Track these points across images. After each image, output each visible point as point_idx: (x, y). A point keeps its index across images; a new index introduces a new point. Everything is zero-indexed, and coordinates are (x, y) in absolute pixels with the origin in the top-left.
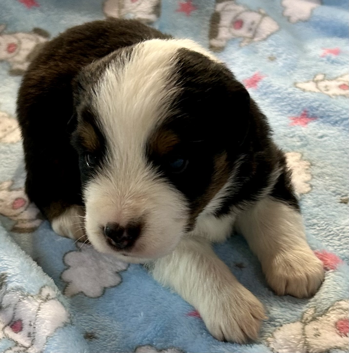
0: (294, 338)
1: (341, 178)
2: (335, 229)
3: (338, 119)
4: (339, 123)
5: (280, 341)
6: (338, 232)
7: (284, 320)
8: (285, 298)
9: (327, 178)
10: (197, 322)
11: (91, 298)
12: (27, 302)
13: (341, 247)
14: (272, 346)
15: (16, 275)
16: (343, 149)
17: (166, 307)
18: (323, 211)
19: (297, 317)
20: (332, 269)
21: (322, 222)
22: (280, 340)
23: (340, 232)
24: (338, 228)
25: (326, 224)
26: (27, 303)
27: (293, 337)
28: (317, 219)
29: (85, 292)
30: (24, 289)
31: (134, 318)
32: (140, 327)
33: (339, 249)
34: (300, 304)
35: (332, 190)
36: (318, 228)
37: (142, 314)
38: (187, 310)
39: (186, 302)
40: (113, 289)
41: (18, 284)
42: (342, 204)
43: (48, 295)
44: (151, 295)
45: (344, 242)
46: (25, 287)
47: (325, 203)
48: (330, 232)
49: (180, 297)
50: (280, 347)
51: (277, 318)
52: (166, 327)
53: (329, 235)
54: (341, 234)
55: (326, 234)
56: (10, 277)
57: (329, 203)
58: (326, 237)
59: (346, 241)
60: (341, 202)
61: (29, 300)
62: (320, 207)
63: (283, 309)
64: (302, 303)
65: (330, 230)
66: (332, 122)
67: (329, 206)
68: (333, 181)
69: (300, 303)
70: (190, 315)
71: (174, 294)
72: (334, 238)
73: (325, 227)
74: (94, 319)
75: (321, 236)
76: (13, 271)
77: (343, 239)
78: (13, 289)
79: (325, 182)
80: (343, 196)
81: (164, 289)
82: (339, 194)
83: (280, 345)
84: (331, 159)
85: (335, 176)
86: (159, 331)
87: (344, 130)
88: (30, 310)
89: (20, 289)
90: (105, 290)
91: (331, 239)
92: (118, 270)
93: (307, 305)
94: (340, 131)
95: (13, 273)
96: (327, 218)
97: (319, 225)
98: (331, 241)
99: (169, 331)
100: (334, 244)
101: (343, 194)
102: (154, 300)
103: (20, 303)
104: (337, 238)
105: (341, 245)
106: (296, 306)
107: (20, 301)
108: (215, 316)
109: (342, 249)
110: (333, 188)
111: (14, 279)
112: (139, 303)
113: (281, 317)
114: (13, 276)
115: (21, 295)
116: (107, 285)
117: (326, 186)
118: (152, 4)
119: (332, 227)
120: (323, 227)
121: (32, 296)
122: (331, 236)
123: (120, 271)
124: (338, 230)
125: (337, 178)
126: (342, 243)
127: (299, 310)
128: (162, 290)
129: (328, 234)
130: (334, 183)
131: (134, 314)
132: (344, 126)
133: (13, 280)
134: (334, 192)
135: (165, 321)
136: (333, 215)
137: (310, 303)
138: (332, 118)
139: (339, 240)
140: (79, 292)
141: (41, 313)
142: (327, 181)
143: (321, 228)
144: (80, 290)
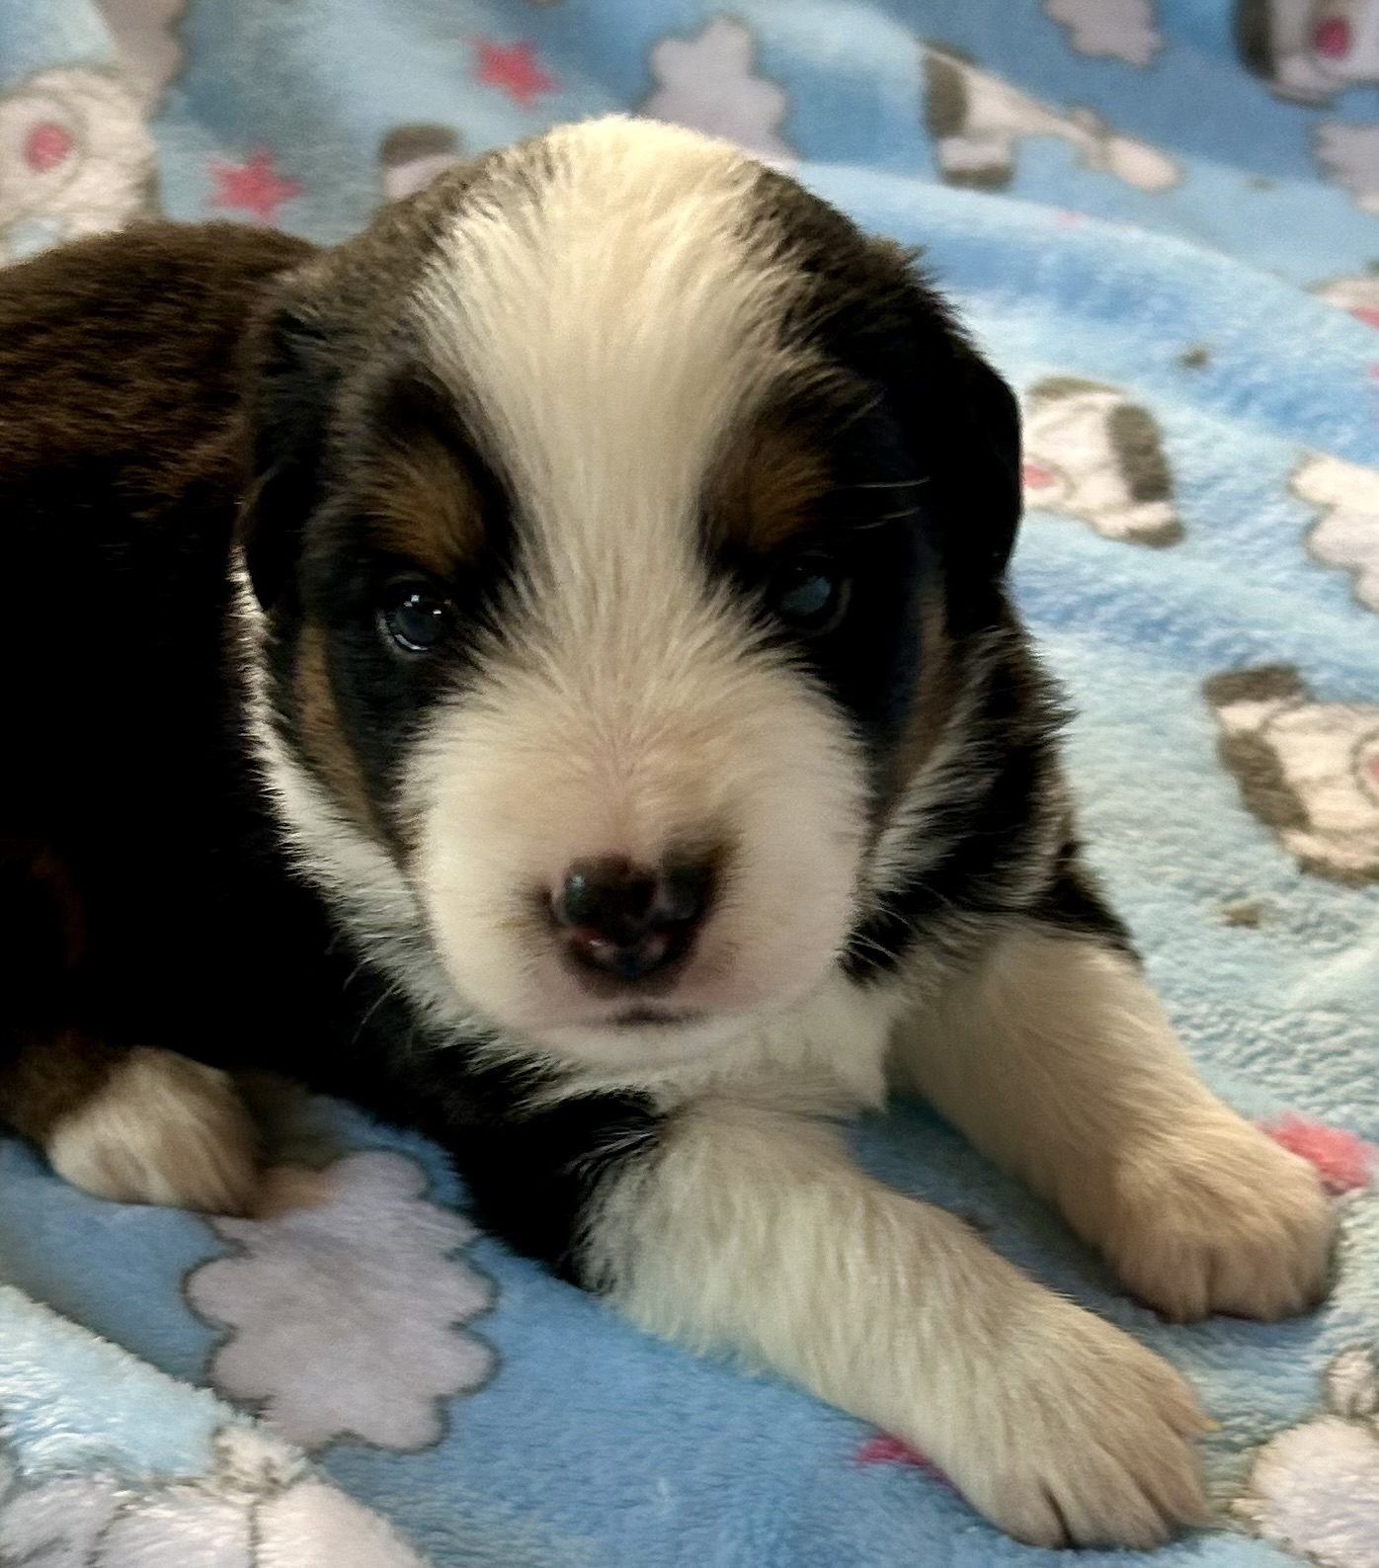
0: (1360, 1483)
1: (1192, 831)
2: (1266, 1029)
3: (1070, 600)
4: (1080, 615)
5: (1298, 1506)
6: (1285, 1039)
7: (1260, 1416)
8: (1216, 1328)
9: (1135, 833)
10: (916, 1484)
11: (405, 1452)
12: (169, 1514)
13: (1322, 1097)
14: (1270, 1531)
15: (52, 1400)
16: (1141, 718)
17: (748, 1441)
18: (1182, 964)
19: (1301, 1396)
20: (1355, 1185)
21: (1203, 1008)
22: (1300, 1501)
23: (1296, 1040)
24: (1279, 1024)
25: (1224, 1015)
26: (172, 1520)
27: (1353, 1478)
28: (1178, 999)
29: (359, 1429)
30: (130, 1459)
31: (635, 1511)
32: (679, 1545)
33: (1316, 1104)
34: (1286, 1343)
35: (1173, 878)
36: (1196, 1035)
37: (663, 1486)
38: (851, 1441)
39: (827, 1406)
40: (482, 1400)
41: (79, 1440)
42: (1242, 931)
43: (268, 1467)
44: (658, 1401)
45: (1327, 1077)
46: (126, 1445)
47: (1172, 935)
48: (1251, 1042)
49: (793, 1388)
50: (1311, 1530)
51: (1228, 1414)
52: (796, 1526)
53: (1252, 1058)
54: (1302, 1047)
55: (1237, 1052)
56: (24, 1416)
57: (1188, 930)
58: (1243, 1065)
59: (1334, 1071)
60: (1233, 924)
61: (174, 1502)
62: (1166, 949)
63: (1236, 1375)
64: (1295, 1340)
65: (1250, 1035)
66: (1051, 616)
67: (1194, 942)
68: (1163, 842)
69: (1283, 1338)
70: (872, 1456)
71: (762, 1382)
72: (1280, 1065)
73: (1224, 1026)
74: (461, 1545)
75: (1223, 1062)
76: (28, 1383)
77: (1318, 1067)
78: (60, 1466)
79: (1130, 852)
80: (1227, 899)
81: (707, 1363)
82: (1209, 892)
83: (1307, 1520)
84: (1112, 760)
85: (1164, 825)
86: (773, 1549)
87: (1110, 641)
88: (204, 1545)
89: (101, 1459)
90: (442, 1408)
91: (1269, 1071)
92: (458, 1314)
93: (1320, 1343)
94: (1094, 647)
95: (35, 1395)
96: (1213, 990)
97: (1196, 1021)
98: (1270, 1078)
99: (819, 1540)
100: (1290, 1090)
101: (1227, 891)
102: (682, 1418)
103: (127, 1522)
104: (1292, 1063)
105: (1318, 1090)
106: (1276, 1352)
107: (121, 1513)
108: (1010, 1443)
109: (1331, 1105)
110: (1177, 873)
111: (50, 1421)
112: (626, 1442)
113: (1240, 1407)
114: (37, 1403)
115: (122, 1488)
116: (444, 1388)
117: (1142, 868)
118: (128, 177)
119: (1252, 1024)
120: (1213, 1025)
121: (189, 1483)
122: (1264, 1059)
123: (470, 1319)
124: (1282, 1032)
125: (1174, 830)
126: (1321, 1082)
127: (1296, 1368)
128: (694, 1370)
129: (1248, 1050)
130: (1167, 850)
131: (629, 1493)
132: (1106, 624)
133: (43, 1425)
134: (1186, 885)
135: (775, 1501)
136: (1232, 977)
137: (1329, 1334)
138: (1047, 599)
139: (1304, 1069)
140: (336, 1437)
141: (273, 1551)
142: (1139, 847)
143: (1210, 1031)
144: (337, 1426)
